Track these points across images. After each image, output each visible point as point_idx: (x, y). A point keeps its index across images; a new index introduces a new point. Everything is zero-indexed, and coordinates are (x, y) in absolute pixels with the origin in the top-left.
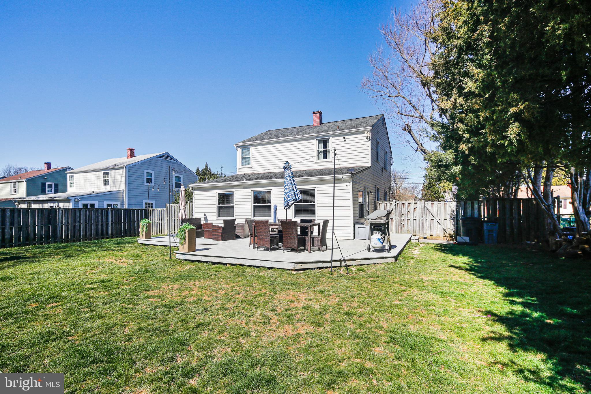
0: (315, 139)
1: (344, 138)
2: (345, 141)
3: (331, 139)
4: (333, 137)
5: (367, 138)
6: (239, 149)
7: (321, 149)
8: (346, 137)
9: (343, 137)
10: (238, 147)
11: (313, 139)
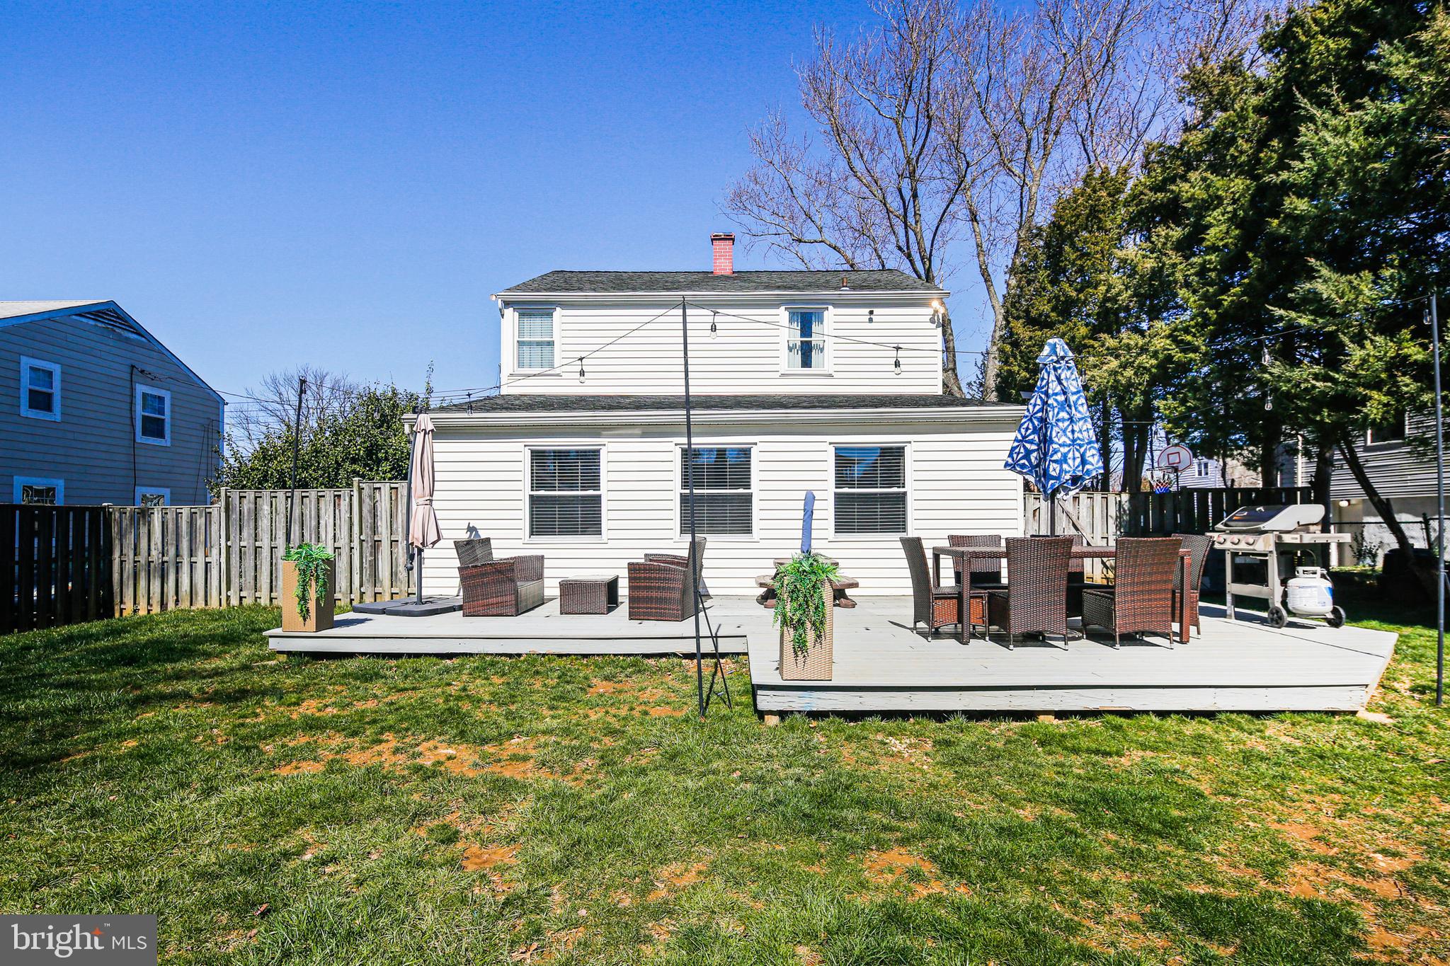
0: (783, 308)
1: (871, 313)
2: (871, 320)
3: (831, 314)
4: (835, 306)
5: (932, 321)
6: (509, 312)
7: (797, 339)
8: (876, 311)
9: (866, 311)
10: (507, 304)
11: (777, 306)
